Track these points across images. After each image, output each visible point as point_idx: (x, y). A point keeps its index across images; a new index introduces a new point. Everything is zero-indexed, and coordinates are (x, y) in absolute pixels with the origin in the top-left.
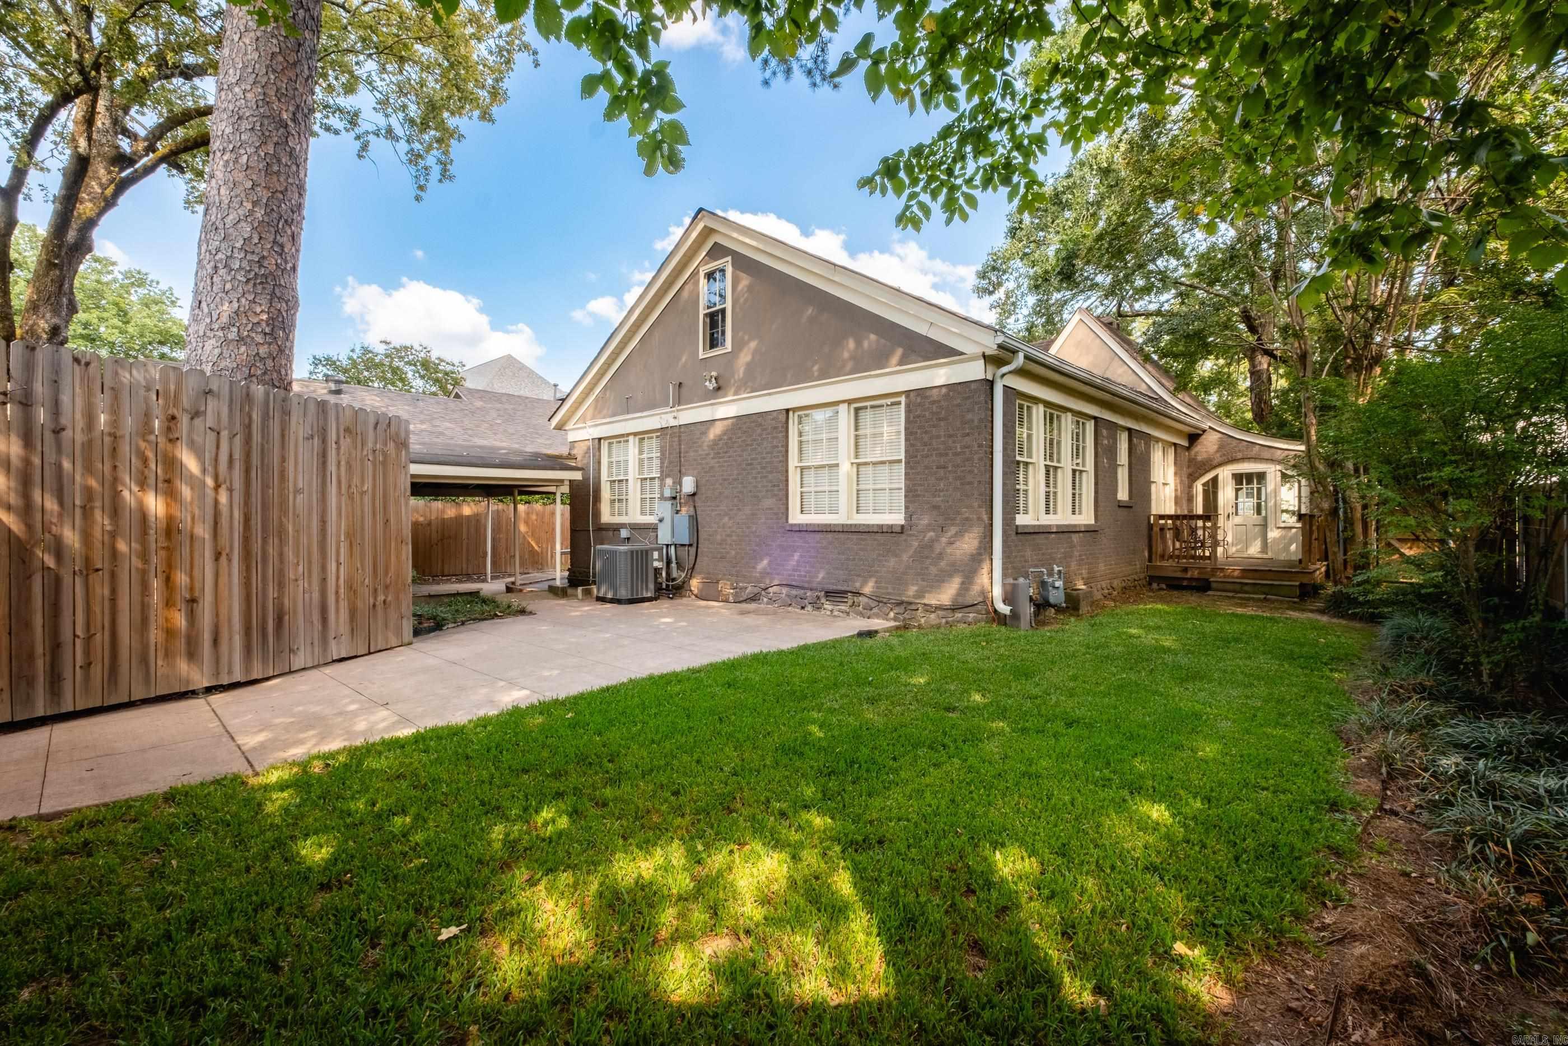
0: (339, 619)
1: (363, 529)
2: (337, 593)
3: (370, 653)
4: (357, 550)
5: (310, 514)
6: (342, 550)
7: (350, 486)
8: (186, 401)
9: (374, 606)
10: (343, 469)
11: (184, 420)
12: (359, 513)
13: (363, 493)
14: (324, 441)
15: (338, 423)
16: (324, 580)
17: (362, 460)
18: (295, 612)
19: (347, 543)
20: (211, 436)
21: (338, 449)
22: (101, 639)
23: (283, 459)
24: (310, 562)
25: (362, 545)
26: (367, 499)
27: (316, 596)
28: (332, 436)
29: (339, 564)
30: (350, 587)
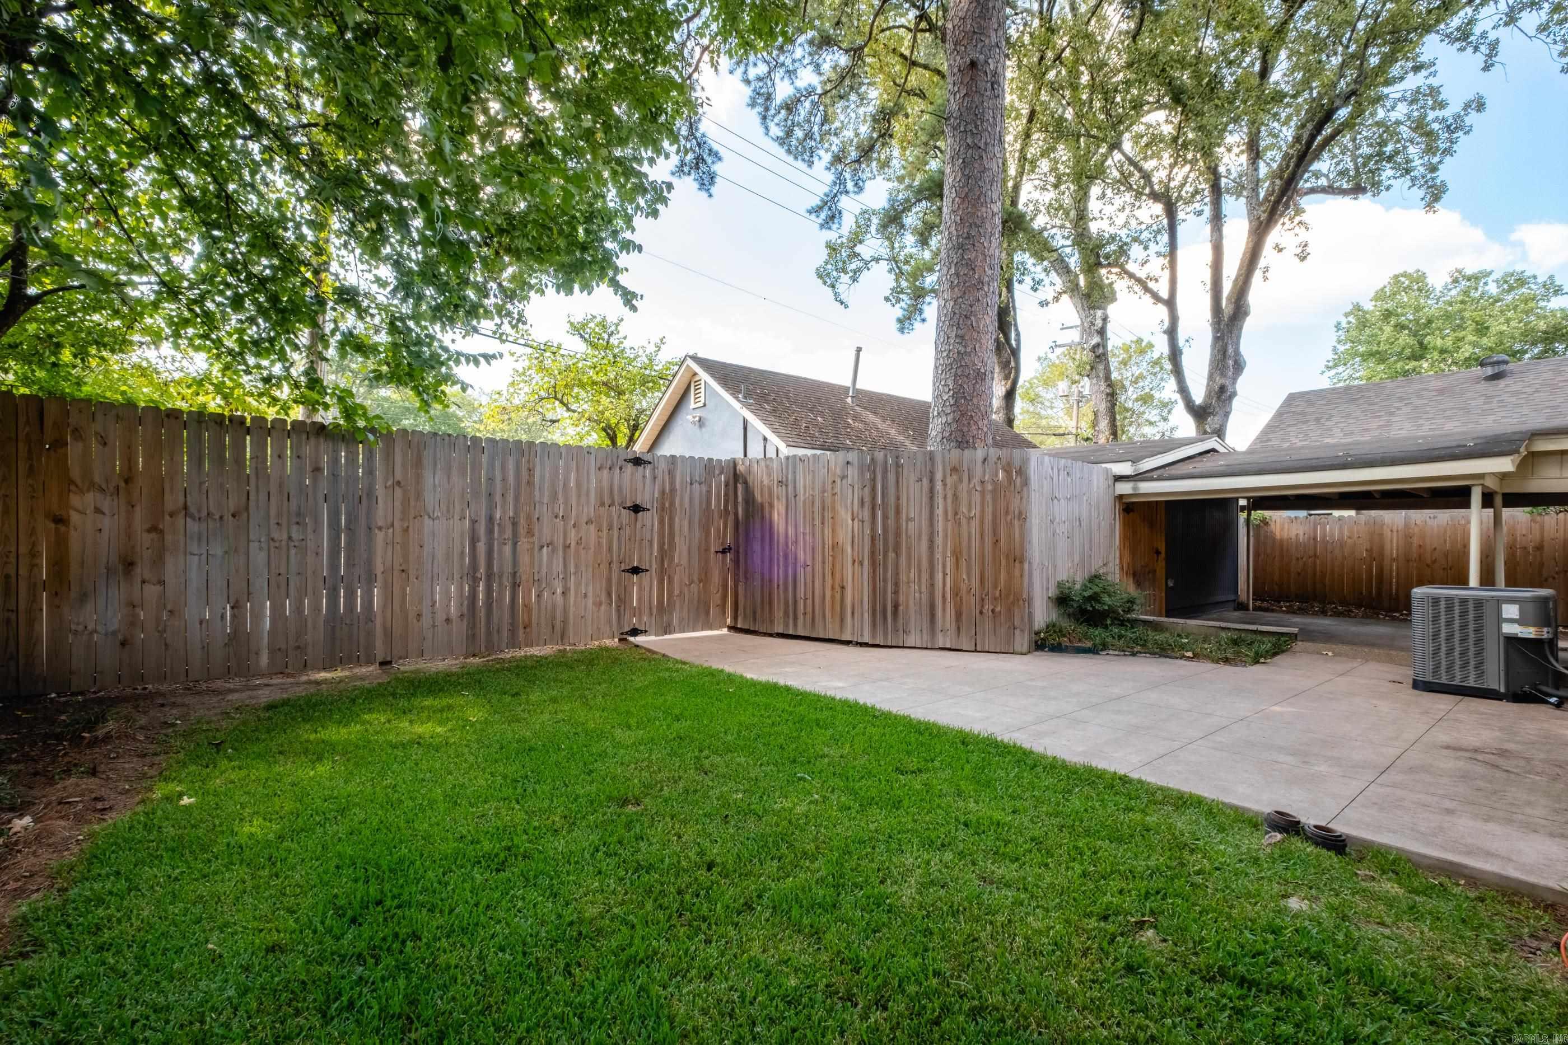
0: (946, 617)
1: (969, 547)
2: (944, 596)
3: (976, 651)
4: (963, 564)
5: (920, 536)
6: (948, 564)
7: (956, 514)
9: (981, 613)
10: (949, 500)
12: (966, 535)
13: (970, 518)
14: (932, 481)
15: (944, 466)
16: (932, 585)
17: (969, 492)
18: (907, 606)
19: (953, 560)
20: (850, 490)
21: (945, 485)
23: (898, 498)
24: (920, 571)
25: (968, 561)
26: (975, 524)
27: (924, 597)
28: (939, 476)
29: (945, 574)
30: (956, 593)
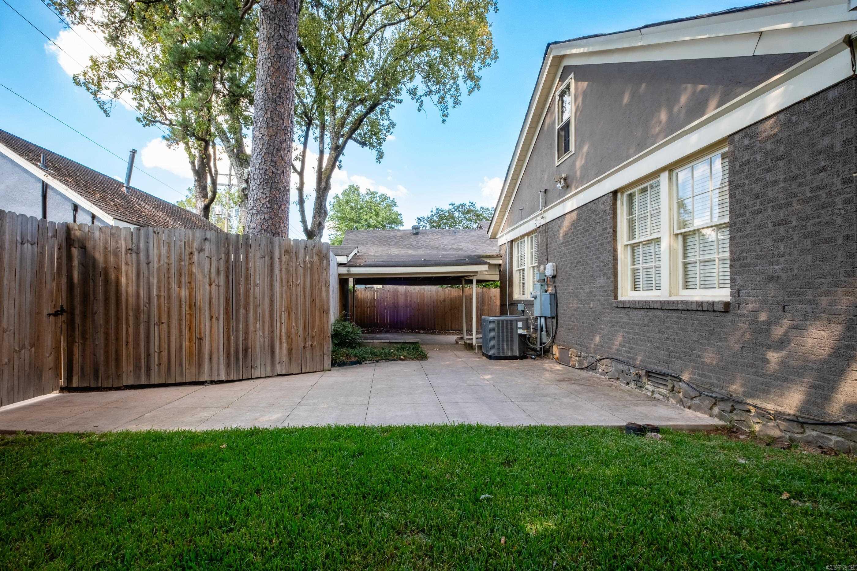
0: (282, 353)
1: (297, 304)
2: (280, 339)
3: (302, 373)
4: (293, 316)
5: (263, 297)
6: (283, 316)
7: (288, 282)
8: (196, 245)
9: (304, 347)
10: (284, 272)
11: (196, 253)
12: (294, 296)
13: (297, 285)
14: (272, 258)
15: (280, 249)
16: (272, 332)
17: (296, 268)
18: (255, 348)
19: (286, 313)
20: (208, 261)
21: (281, 262)
22: (165, 354)
23: (247, 269)
24: (264, 322)
25: (296, 314)
26: (300, 289)
27: (267, 340)
28: (277, 255)
29: (281, 323)
30: (288, 336)
